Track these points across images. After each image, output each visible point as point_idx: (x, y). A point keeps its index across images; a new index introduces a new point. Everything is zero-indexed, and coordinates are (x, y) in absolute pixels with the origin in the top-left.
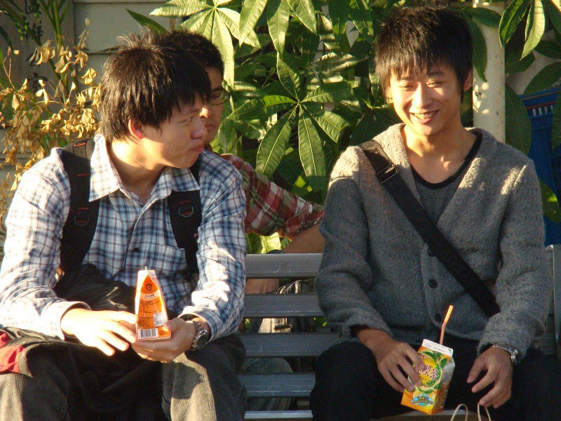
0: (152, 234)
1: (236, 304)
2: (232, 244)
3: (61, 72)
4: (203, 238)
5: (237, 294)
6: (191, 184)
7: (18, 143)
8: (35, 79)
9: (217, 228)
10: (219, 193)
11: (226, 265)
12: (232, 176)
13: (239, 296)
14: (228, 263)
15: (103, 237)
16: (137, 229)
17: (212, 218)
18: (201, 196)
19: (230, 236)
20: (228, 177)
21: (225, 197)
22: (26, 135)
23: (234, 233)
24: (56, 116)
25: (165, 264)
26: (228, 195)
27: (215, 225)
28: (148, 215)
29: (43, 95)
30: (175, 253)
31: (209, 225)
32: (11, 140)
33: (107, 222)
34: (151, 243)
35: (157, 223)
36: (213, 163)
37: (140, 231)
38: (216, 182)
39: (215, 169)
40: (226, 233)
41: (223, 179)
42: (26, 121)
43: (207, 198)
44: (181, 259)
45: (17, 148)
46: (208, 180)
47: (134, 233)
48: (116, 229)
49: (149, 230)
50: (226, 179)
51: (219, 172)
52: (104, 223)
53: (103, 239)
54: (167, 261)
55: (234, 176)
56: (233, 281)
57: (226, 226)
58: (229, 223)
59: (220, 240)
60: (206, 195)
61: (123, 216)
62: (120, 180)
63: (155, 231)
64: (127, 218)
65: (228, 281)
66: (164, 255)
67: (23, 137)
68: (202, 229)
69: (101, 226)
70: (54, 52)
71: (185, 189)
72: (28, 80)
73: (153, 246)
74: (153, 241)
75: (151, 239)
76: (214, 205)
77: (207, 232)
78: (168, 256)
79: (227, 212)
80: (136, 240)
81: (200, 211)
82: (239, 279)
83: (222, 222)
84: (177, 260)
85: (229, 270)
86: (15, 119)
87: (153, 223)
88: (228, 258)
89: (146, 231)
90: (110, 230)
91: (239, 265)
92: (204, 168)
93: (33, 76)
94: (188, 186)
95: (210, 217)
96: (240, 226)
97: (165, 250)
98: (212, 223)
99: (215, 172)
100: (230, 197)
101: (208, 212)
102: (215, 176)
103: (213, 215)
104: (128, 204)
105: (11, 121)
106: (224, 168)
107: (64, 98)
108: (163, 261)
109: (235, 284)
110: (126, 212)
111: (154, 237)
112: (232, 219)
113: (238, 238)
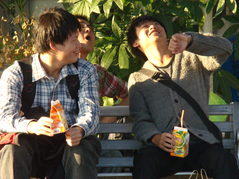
0: (61, 94)
1: (95, 122)
2: (93, 97)
3: (24, 29)
4: (81, 95)
5: (96, 118)
6: (75, 72)
7: (5, 59)
8: (12, 32)
9: (87, 90)
10: (87, 75)
11: (91, 106)
12: (92, 68)
13: (96, 119)
14: (92, 105)
15: (39, 97)
16: (55, 92)
17: (84, 86)
18: (79, 77)
19: (92, 94)
20: (90, 68)
21: (89, 77)
22: (9, 56)
23: (94, 92)
24: (21, 48)
25: (68, 106)
26: (91, 76)
27: (85, 89)
28: (59, 86)
29: (16, 38)
30: (72, 101)
31: (83, 89)
32: (2, 58)
33: (41, 90)
34: (61, 98)
35: (63, 89)
36: (84, 63)
37: (56, 93)
38: (85, 70)
39: (84, 65)
40: (90, 92)
41: (88, 69)
42: (8, 50)
43: (82, 77)
44: (74, 104)
45: (5, 61)
46: (82, 70)
47: (53, 94)
48: (45, 93)
49: (60, 93)
50: (89, 69)
51: (86, 66)
52: (39, 91)
53: (39, 98)
54: (69, 105)
55: (93, 68)
56: (94, 113)
57: (90, 89)
58: (92, 88)
59: (88, 95)
60: (81, 76)
61: (48, 87)
62: (45, 72)
63: (62, 93)
64: (50, 88)
65: (92, 113)
66: (67, 103)
67: (7, 57)
68: (80, 91)
69: (38, 92)
70: (21, 19)
71: (73, 74)
72: (10, 32)
73: (62, 99)
74: (62, 97)
75: (61, 96)
76: (85, 80)
77: (82, 92)
78: (69, 103)
79: (90, 83)
80: (55, 97)
81: (79, 83)
82: (96, 112)
83: (89, 88)
84: (72, 105)
85: (92, 109)
86: (4, 49)
87: (61, 89)
88: (91, 103)
89: (58, 93)
90: (42, 94)
91: (96, 106)
92: (80, 65)
93: (11, 30)
94: (74, 72)
95: (83, 85)
96: (96, 89)
97: (67, 100)
98: (84, 88)
99: (85, 67)
100: (92, 77)
101: (82, 83)
102: (85, 68)
103: (85, 85)
104: (50, 82)
105: (2, 50)
106: (88, 65)
107: (25, 39)
108: (67, 105)
109: (95, 114)
110: (49, 85)
111: (62, 95)
112: (93, 86)
113: (96, 94)
